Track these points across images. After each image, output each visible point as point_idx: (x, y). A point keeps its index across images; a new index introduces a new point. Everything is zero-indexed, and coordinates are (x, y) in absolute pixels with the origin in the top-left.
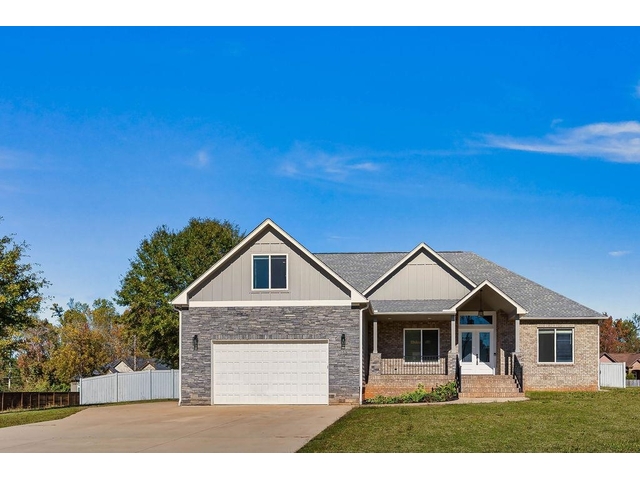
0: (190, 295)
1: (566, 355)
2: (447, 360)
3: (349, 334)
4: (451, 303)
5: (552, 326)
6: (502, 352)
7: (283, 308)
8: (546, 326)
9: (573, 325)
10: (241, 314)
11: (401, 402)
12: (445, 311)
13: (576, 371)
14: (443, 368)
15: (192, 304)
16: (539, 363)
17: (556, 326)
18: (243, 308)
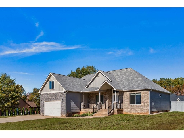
0: (41, 91)
1: (139, 102)
2: (105, 104)
3: (64, 99)
4: (97, 88)
5: (134, 92)
6: (120, 101)
7: (54, 93)
8: (132, 92)
9: (140, 92)
10: (48, 95)
11: (87, 116)
12: (96, 90)
13: (141, 107)
14: (105, 106)
15: (42, 93)
16: (130, 105)
17: (135, 92)
18: (48, 94)
